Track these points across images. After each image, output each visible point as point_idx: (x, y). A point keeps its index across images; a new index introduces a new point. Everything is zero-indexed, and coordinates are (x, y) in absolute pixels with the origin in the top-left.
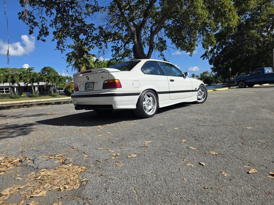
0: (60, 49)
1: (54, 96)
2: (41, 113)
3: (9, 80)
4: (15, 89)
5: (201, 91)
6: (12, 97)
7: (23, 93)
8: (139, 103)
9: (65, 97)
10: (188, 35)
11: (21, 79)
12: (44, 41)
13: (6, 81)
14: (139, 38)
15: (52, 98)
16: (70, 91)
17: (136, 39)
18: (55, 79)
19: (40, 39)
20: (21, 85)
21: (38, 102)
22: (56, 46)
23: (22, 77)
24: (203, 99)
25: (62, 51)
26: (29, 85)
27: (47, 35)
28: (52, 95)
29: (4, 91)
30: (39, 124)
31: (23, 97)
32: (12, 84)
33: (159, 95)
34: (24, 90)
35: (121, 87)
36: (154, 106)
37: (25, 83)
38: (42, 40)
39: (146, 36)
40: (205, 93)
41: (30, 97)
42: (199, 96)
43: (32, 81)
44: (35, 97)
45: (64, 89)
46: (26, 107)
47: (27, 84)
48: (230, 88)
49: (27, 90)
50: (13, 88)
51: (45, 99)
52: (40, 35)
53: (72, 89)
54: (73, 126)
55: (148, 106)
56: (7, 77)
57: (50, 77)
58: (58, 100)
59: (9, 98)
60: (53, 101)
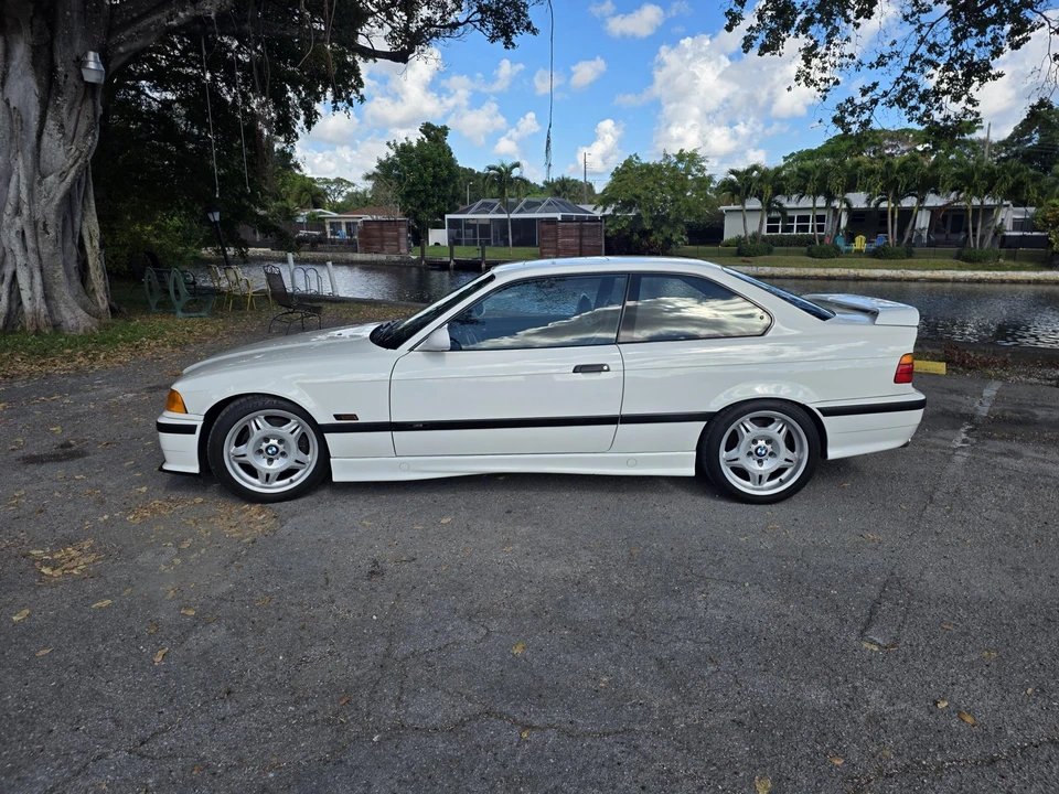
4: (844, 218)
6: (813, 250)
7: (858, 238)
9: (1023, 269)
11: (851, 187)
13: (803, 192)
15: (961, 268)
20: (856, 206)
21: (893, 279)
23: (856, 175)
26: (884, 205)
28: (964, 252)
37: (868, 201)
44: (891, 257)
47: (878, 204)
51: (925, 270)
57: (973, 174)
58: (980, 281)
59: (802, 254)
60: (956, 281)
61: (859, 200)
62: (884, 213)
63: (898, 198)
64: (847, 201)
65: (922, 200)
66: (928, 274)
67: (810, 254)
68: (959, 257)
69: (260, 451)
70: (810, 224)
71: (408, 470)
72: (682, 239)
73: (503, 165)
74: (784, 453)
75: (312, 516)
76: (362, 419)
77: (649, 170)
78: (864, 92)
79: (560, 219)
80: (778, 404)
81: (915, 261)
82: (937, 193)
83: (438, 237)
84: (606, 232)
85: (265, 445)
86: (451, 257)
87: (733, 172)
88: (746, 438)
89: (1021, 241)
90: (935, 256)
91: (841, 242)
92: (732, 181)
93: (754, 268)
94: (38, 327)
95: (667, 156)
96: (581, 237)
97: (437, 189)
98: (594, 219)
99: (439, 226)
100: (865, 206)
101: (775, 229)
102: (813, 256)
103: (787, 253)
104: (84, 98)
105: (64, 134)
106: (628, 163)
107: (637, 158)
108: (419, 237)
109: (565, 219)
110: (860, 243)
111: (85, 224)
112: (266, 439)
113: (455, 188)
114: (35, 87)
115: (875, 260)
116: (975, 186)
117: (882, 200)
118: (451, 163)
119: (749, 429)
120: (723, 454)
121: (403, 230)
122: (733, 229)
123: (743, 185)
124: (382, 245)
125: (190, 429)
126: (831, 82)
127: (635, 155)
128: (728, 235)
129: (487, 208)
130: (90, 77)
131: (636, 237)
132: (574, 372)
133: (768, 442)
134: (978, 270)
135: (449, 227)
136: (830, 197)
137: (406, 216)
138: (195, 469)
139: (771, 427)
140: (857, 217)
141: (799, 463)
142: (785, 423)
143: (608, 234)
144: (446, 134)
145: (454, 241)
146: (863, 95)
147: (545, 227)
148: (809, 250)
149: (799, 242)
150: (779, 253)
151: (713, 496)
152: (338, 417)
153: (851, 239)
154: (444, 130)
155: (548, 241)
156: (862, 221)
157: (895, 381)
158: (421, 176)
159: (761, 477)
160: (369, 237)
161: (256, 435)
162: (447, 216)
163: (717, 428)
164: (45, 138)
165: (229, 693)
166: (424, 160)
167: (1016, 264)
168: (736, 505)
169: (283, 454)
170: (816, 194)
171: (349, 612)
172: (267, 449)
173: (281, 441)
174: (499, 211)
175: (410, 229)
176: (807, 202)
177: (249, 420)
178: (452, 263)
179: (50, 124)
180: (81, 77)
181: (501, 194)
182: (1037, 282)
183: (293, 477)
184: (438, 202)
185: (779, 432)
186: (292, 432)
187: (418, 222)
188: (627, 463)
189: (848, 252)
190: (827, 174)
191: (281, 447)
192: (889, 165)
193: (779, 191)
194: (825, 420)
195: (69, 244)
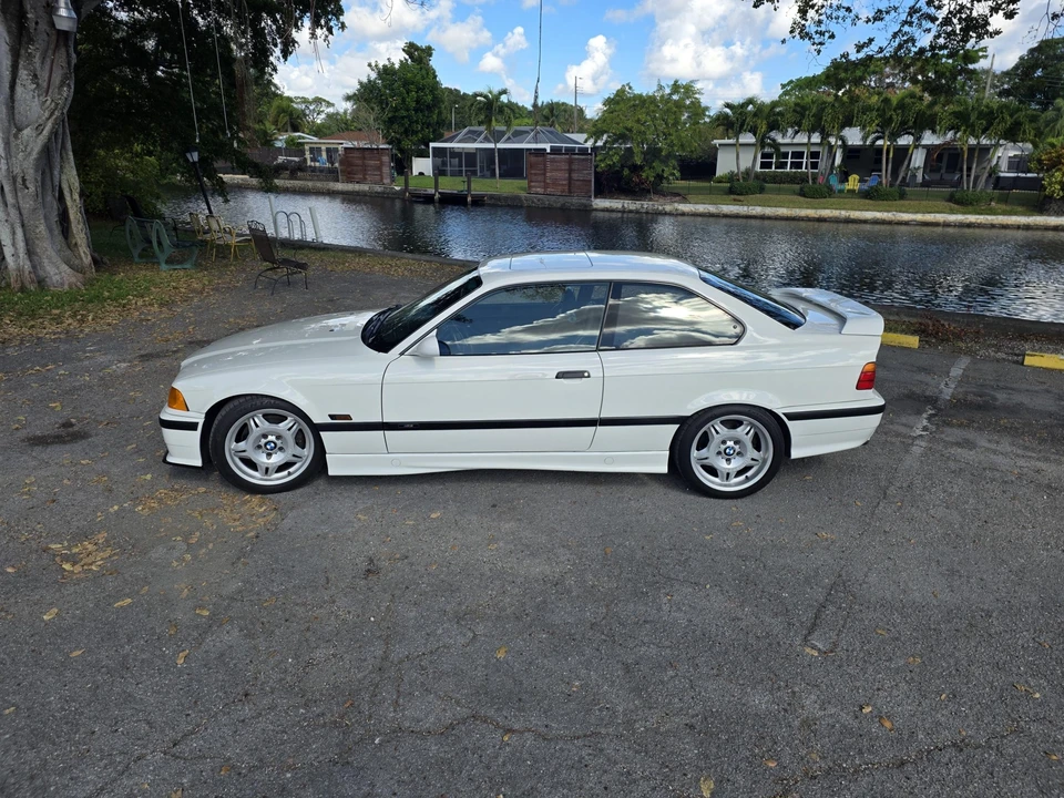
3: (805, 123)
4: (838, 155)
6: (806, 190)
11: (848, 123)
15: (952, 212)
20: (851, 143)
26: (880, 142)
28: (958, 195)
31: (849, 191)
34: (876, 161)
37: (865, 138)
41: (865, 195)
44: (883, 198)
47: (874, 142)
51: (917, 212)
57: (972, 113)
58: (970, 225)
59: (794, 193)
60: (946, 225)
61: (854, 136)
62: (879, 150)
63: (894, 136)
64: (843, 139)
65: (918, 139)
66: (919, 217)
67: (802, 194)
68: (951, 199)
69: (260, 447)
70: (805, 160)
71: (400, 465)
72: (674, 174)
73: (490, 92)
74: (752, 453)
75: (309, 508)
76: (356, 419)
77: (644, 102)
78: (859, 48)
79: (548, 151)
80: (747, 410)
81: (906, 202)
82: (934, 132)
83: (422, 165)
84: (596, 167)
85: (263, 441)
86: (436, 190)
87: (728, 105)
88: (715, 440)
89: (1015, 182)
90: (928, 197)
91: (834, 181)
92: (727, 115)
93: (745, 208)
94: (22, 283)
95: (661, 88)
96: (570, 171)
97: (420, 115)
98: (583, 151)
99: (424, 154)
100: (861, 143)
101: (768, 165)
102: (804, 196)
103: (779, 192)
104: (57, 46)
105: (38, 84)
106: (621, 93)
107: (630, 88)
108: (402, 166)
109: (555, 151)
110: (853, 182)
111: (64, 177)
112: (265, 436)
113: (440, 113)
114: (5, 35)
115: (867, 201)
116: (973, 125)
117: (878, 138)
118: (435, 85)
119: (718, 430)
120: (695, 453)
121: (386, 159)
122: (726, 164)
123: (739, 119)
124: (365, 174)
125: (192, 426)
126: (827, 35)
127: (628, 84)
128: (721, 170)
129: (473, 136)
130: (63, 25)
131: (626, 172)
132: (557, 377)
133: (736, 443)
134: (969, 213)
135: (434, 156)
136: (825, 135)
137: (389, 143)
138: (198, 462)
139: (739, 429)
140: (852, 154)
141: (765, 461)
142: (753, 426)
143: (599, 170)
144: (430, 55)
145: (439, 171)
146: (858, 51)
147: (533, 159)
148: (801, 189)
149: (792, 179)
150: (772, 191)
151: (684, 491)
152: (332, 417)
153: (844, 178)
154: (428, 51)
155: (535, 174)
156: (858, 159)
157: (857, 388)
158: (404, 100)
159: (728, 474)
160: (351, 165)
161: (255, 432)
162: (432, 145)
163: (690, 431)
164: (19, 89)
165: (246, 695)
166: (406, 83)
167: (1008, 208)
168: (705, 499)
169: (281, 449)
170: (811, 131)
171: (349, 612)
172: (266, 444)
173: (278, 437)
174: (486, 140)
175: (393, 158)
176: (802, 138)
177: (249, 419)
178: (437, 196)
179: (23, 74)
180: (52, 25)
181: (488, 121)
182: (1027, 227)
183: (291, 470)
184: (422, 128)
185: (747, 434)
186: (289, 429)
187: (401, 151)
188: (605, 461)
189: (841, 191)
190: (823, 110)
191: (278, 442)
192: (887, 101)
193: (773, 126)
194: (789, 424)
195: (49, 198)
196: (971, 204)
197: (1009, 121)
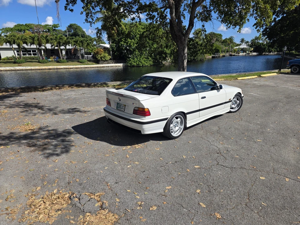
0: (89, 22)
1: (82, 63)
2: (75, 107)
3: (36, 42)
4: (42, 51)
5: (236, 100)
6: (41, 61)
7: (51, 57)
8: (167, 127)
9: (94, 64)
10: (239, 3)
11: (47, 42)
12: (72, 10)
13: (32, 43)
14: (178, 11)
15: (81, 65)
16: (98, 57)
17: (174, 14)
18: (83, 44)
19: (68, 8)
20: (48, 48)
22: (85, 19)
23: (48, 39)
24: (236, 107)
25: (91, 24)
26: (56, 48)
27: (75, 4)
28: (80, 61)
29: (32, 53)
30: (75, 132)
31: (51, 61)
32: (39, 46)
33: (188, 116)
34: (52, 53)
35: (150, 115)
36: (181, 126)
37: (52, 46)
38: (70, 10)
39: (187, 2)
40: (240, 102)
41: (58, 62)
42: (232, 105)
43: (59, 44)
44: (63, 62)
45: (92, 54)
46: (58, 88)
47: (54, 47)
48: (280, 71)
49: (54, 53)
50: (40, 50)
51: (73, 65)
52: (67, 4)
53: (100, 55)
54: (106, 143)
55: (175, 128)
56: (33, 39)
57: (78, 41)
58: (86, 68)
59: (37, 62)
60: (81, 68)
61: (49, 46)
62: (57, 50)
63: (60, 46)
64: (45, 46)
65: (65, 47)
66: (75, 66)
68: (78, 62)
81: (69, 63)
82: (69, 45)
100: (51, 48)
102: (40, 63)
103: (32, 62)
110: (52, 59)
128: (3, 57)
148: (39, 61)
150: (29, 62)
167: (92, 63)
176: (34, 46)
193: (24, 43)
196: (84, 63)
197: (86, 43)
